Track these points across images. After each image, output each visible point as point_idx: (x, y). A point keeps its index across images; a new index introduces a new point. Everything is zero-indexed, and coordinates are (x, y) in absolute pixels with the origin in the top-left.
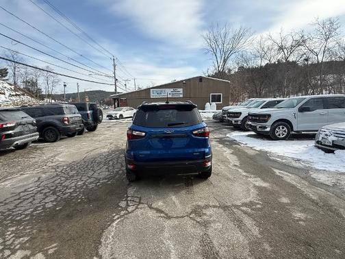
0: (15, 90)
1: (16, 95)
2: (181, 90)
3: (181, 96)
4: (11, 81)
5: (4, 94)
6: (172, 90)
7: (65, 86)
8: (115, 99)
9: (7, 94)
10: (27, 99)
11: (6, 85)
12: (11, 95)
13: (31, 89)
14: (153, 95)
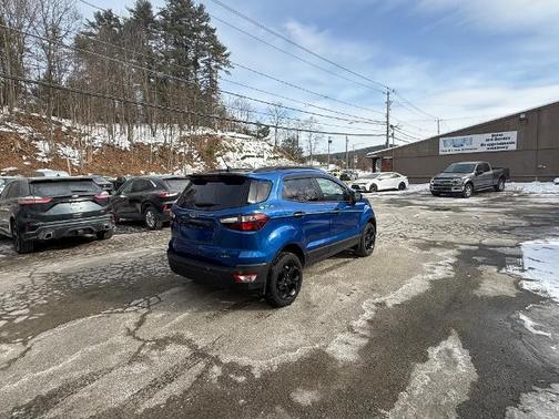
0: (274, 152)
1: (274, 158)
2: (513, 135)
3: (513, 147)
4: (273, 141)
5: (263, 157)
6: (489, 136)
7: (330, 142)
8: (375, 160)
9: (266, 157)
10: (284, 162)
11: (267, 146)
12: (269, 158)
13: (291, 149)
14: (445, 148)
